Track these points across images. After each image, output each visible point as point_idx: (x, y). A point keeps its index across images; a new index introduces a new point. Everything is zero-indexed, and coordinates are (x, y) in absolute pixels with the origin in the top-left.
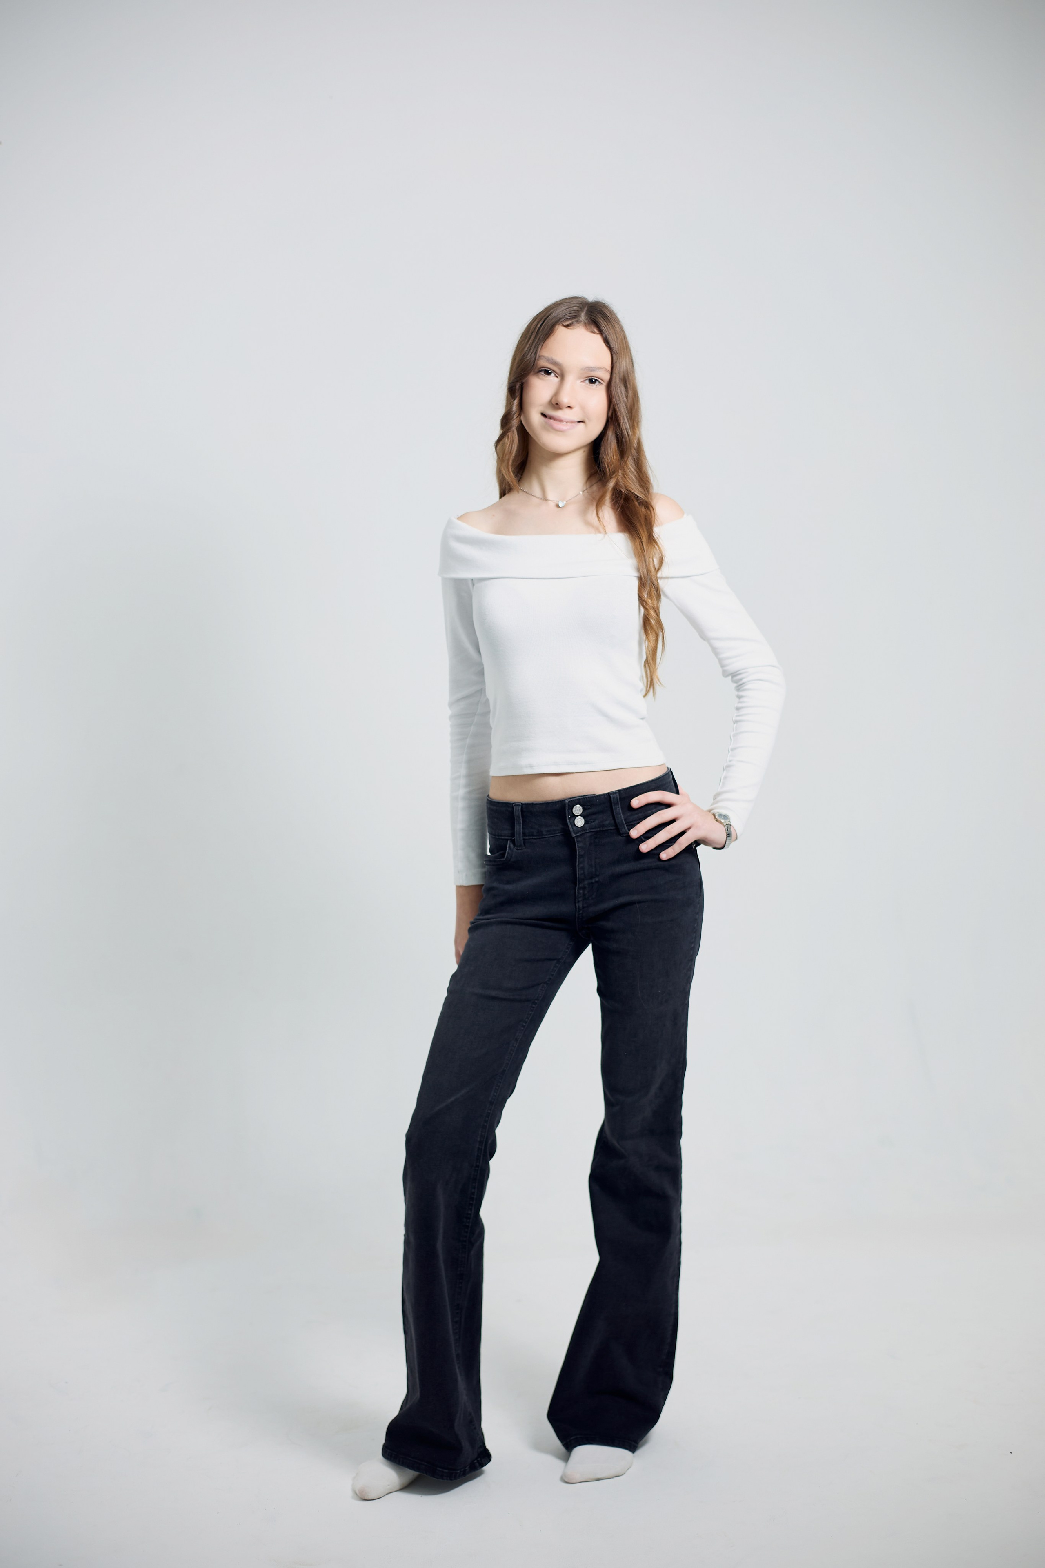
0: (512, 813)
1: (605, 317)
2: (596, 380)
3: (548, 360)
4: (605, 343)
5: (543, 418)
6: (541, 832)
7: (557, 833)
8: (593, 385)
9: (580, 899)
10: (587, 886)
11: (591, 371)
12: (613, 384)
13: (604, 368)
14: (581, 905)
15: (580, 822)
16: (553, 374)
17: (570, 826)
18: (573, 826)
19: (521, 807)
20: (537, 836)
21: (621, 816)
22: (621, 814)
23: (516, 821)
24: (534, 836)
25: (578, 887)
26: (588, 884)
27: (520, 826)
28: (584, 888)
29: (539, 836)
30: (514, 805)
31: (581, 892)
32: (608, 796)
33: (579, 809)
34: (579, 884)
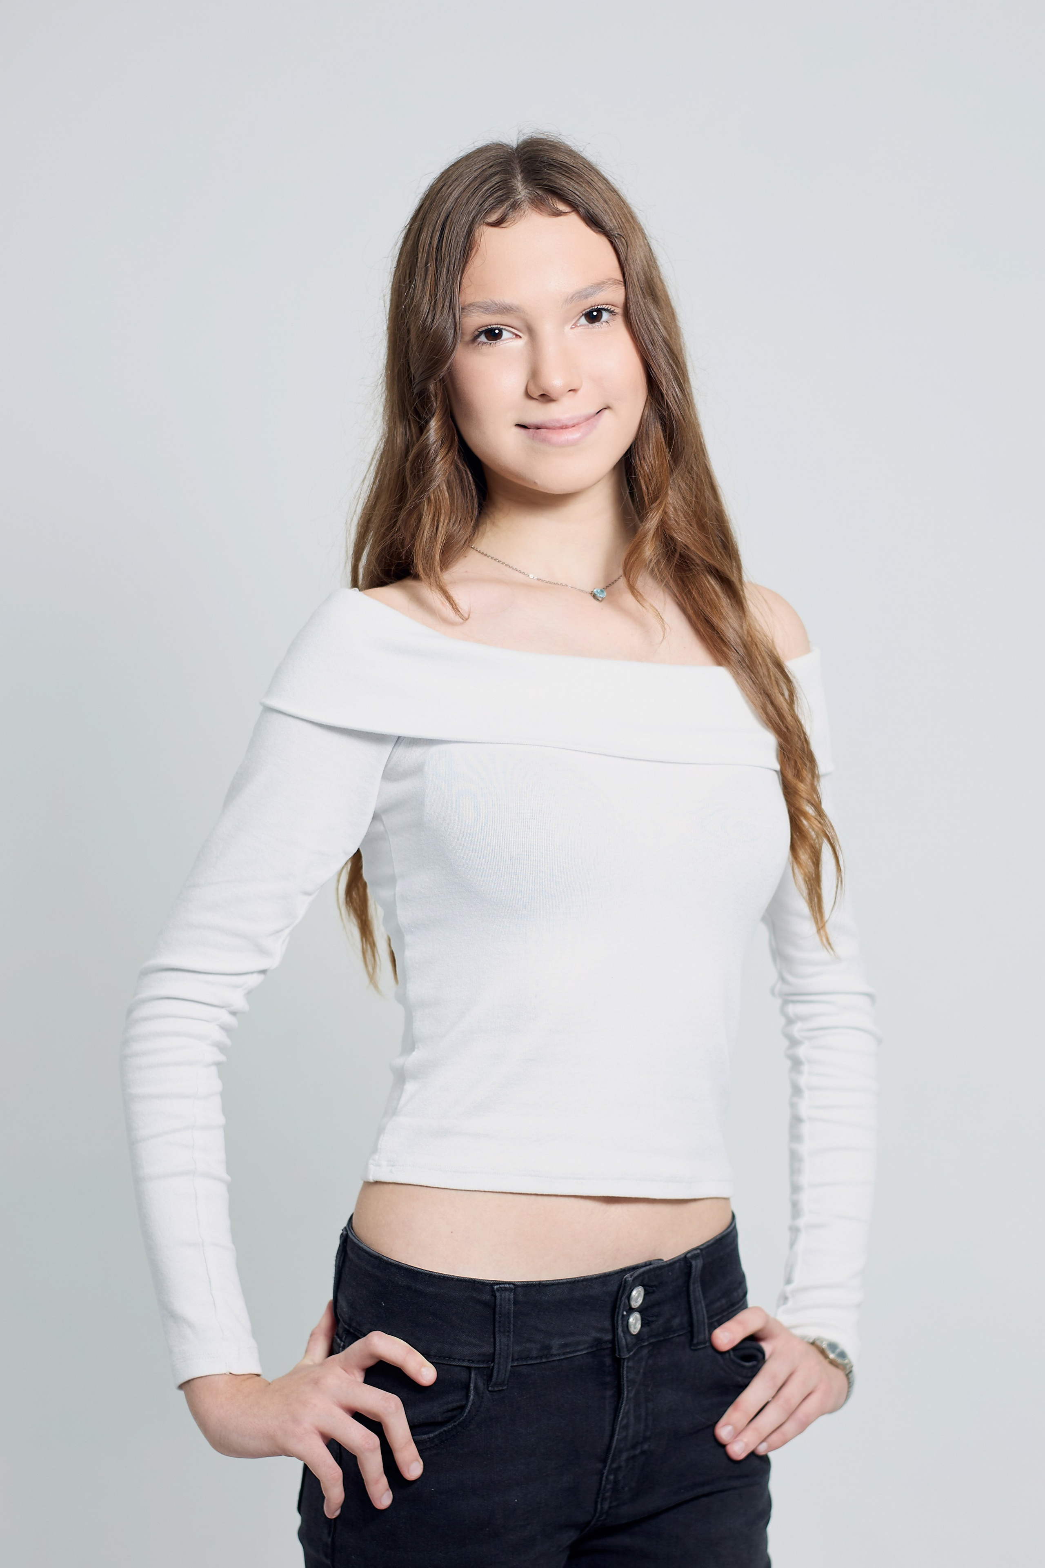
0: (492, 1306)
1: (566, 169)
2: (599, 311)
3: (487, 308)
4: (588, 224)
5: (522, 431)
6: (548, 1348)
7: (582, 1350)
8: (597, 324)
9: (608, 1494)
10: (623, 1464)
11: (586, 297)
12: (632, 308)
13: (609, 279)
14: (606, 1506)
15: (635, 1323)
16: (505, 334)
17: (622, 1334)
18: (624, 1335)
19: (514, 1294)
20: (536, 1358)
21: (702, 1306)
22: (703, 1302)
23: (500, 1327)
24: (532, 1359)
25: (610, 1467)
26: (628, 1459)
27: (509, 1336)
28: (619, 1468)
29: (541, 1357)
30: (497, 1288)
31: (612, 1477)
32: (685, 1262)
33: (637, 1296)
34: (613, 1461)
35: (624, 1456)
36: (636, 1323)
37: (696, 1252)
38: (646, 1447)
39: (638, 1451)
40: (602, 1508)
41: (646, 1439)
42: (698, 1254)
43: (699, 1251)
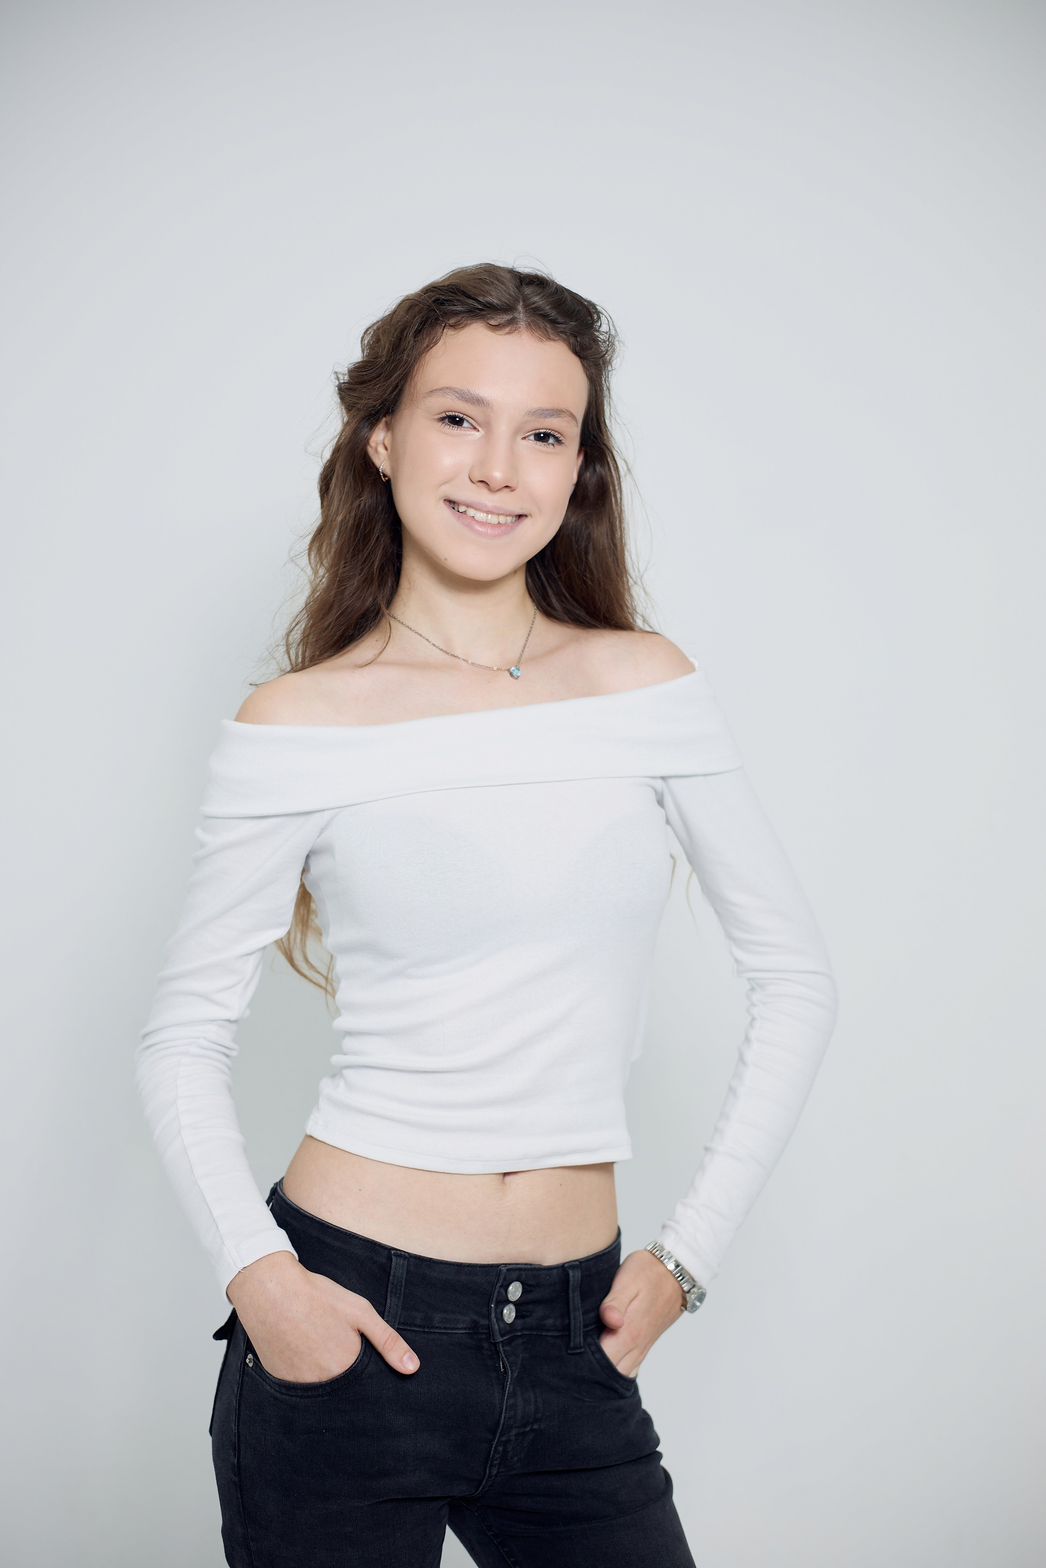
0: (386, 1270)
6: (431, 1319)
10: (513, 1438)
13: (568, 411)
14: (495, 1472)
17: (495, 1320)
18: (497, 1321)
19: (408, 1262)
20: (419, 1326)
21: (579, 1314)
22: (580, 1310)
23: (392, 1288)
24: (415, 1326)
25: (498, 1440)
26: (517, 1435)
27: (399, 1298)
28: (508, 1441)
29: (424, 1327)
30: (394, 1253)
31: (501, 1448)
32: (563, 1269)
33: (515, 1291)
34: (501, 1435)
35: (514, 1432)
36: (510, 1313)
37: (574, 1263)
38: (536, 1427)
39: (528, 1429)
40: (490, 1472)
41: (536, 1421)
42: (577, 1265)
43: (577, 1263)
